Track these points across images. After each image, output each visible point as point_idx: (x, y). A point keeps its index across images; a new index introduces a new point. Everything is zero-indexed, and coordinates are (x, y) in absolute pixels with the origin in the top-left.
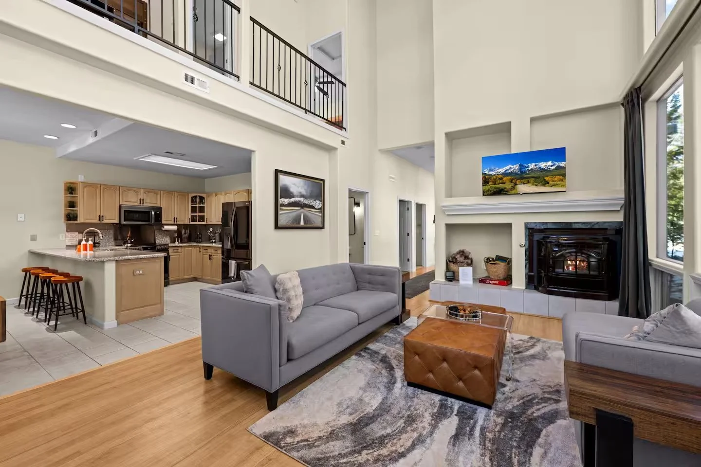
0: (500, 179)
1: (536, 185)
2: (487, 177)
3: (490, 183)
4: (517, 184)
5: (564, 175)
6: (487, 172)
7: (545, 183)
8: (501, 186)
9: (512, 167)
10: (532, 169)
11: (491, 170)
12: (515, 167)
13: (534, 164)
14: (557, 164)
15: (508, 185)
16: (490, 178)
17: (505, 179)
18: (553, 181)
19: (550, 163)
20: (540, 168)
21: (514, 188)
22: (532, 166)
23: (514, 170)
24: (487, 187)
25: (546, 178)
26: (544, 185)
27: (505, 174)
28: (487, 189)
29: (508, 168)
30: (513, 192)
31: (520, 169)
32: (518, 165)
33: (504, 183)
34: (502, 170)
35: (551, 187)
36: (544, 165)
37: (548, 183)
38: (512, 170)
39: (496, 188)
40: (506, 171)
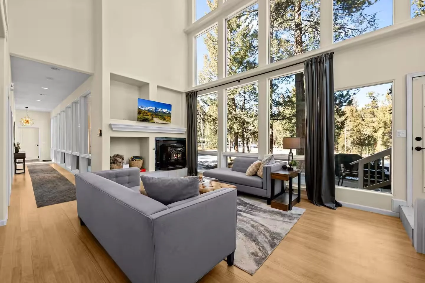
0: (147, 113)
1: (161, 119)
2: (140, 110)
3: (141, 114)
4: (154, 117)
5: (171, 117)
6: (140, 108)
7: (164, 119)
8: (146, 117)
9: (152, 108)
10: (160, 111)
11: (142, 107)
12: (153, 108)
13: (161, 109)
14: (169, 111)
15: (149, 117)
16: (141, 111)
17: (149, 113)
18: (167, 119)
19: (166, 110)
20: (163, 111)
21: (152, 119)
22: (160, 110)
23: (153, 109)
24: (140, 116)
25: (165, 117)
26: (164, 120)
27: (149, 111)
28: (140, 117)
29: (150, 108)
30: (152, 121)
31: (155, 110)
32: (154, 107)
33: (148, 116)
34: (147, 109)
35: (166, 121)
36: (164, 110)
37: (165, 119)
38: (152, 109)
39: (144, 117)
40: (149, 109)
